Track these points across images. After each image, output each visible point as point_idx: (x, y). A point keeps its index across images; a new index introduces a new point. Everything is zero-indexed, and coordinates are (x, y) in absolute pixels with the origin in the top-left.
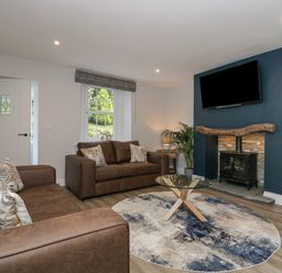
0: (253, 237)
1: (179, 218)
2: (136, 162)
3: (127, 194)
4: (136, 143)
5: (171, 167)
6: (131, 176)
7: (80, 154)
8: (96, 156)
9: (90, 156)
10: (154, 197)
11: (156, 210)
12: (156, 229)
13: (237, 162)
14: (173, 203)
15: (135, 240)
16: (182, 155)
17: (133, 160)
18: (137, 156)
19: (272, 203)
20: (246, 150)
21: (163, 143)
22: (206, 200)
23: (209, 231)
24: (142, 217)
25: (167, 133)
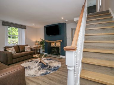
0: (56, 66)
1: (39, 65)
2: (27, 51)
3: (24, 61)
4: (27, 45)
5: (38, 51)
6: (25, 56)
7: (5, 50)
8: (12, 51)
9: (10, 51)
10: (33, 61)
11: (33, 64)
12: (33, 69)
13: (55, 49)
14: (38, 61)
15: (27, 72)
16: (41, 48)
17: (26, 51)
18: (27, 49)
19: (62, 58)
20: (57, 46)
21: (36, 45)
22: (47, 59)
23: (46, 67)
24: (29, 67)
25: (37, 42)
